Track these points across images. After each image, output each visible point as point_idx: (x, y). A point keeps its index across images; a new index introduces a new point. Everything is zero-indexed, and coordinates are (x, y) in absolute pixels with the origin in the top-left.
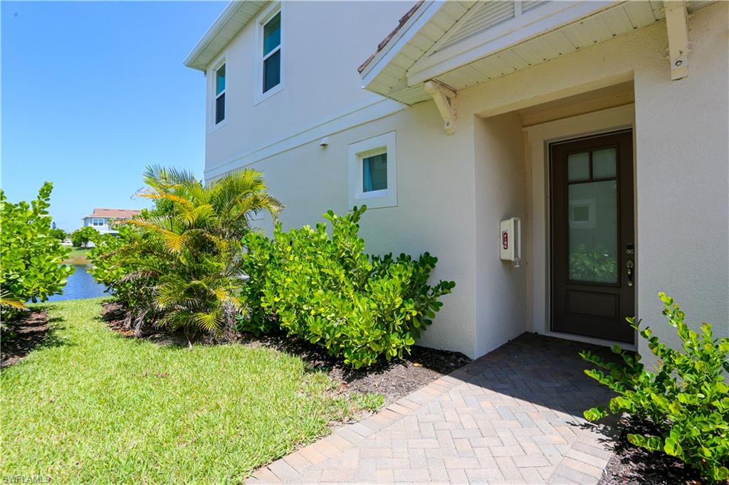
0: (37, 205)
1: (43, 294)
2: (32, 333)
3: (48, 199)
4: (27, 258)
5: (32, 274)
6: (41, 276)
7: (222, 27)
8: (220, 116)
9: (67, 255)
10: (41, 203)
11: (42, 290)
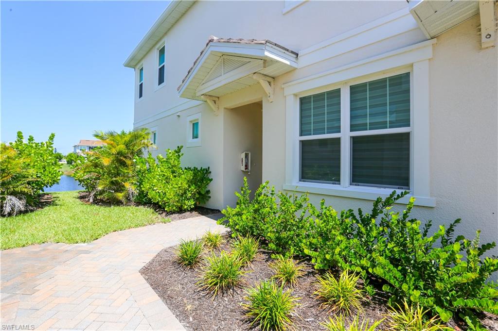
0: (48, 143)
1: (51, 183)
2: (46, 202)
3: (53, 141)
4: (44, 168)
5: (46, 174)
6: (50, 175)
7: (141, 48)
8: (141, 96)
9: (61, 166)
10: (50, 142)
11: (50, 181)
